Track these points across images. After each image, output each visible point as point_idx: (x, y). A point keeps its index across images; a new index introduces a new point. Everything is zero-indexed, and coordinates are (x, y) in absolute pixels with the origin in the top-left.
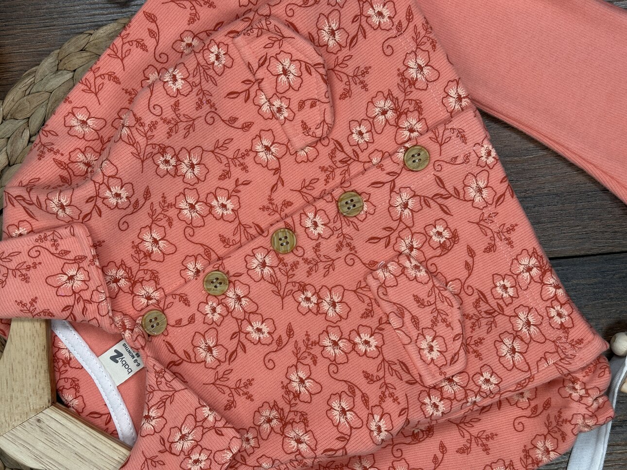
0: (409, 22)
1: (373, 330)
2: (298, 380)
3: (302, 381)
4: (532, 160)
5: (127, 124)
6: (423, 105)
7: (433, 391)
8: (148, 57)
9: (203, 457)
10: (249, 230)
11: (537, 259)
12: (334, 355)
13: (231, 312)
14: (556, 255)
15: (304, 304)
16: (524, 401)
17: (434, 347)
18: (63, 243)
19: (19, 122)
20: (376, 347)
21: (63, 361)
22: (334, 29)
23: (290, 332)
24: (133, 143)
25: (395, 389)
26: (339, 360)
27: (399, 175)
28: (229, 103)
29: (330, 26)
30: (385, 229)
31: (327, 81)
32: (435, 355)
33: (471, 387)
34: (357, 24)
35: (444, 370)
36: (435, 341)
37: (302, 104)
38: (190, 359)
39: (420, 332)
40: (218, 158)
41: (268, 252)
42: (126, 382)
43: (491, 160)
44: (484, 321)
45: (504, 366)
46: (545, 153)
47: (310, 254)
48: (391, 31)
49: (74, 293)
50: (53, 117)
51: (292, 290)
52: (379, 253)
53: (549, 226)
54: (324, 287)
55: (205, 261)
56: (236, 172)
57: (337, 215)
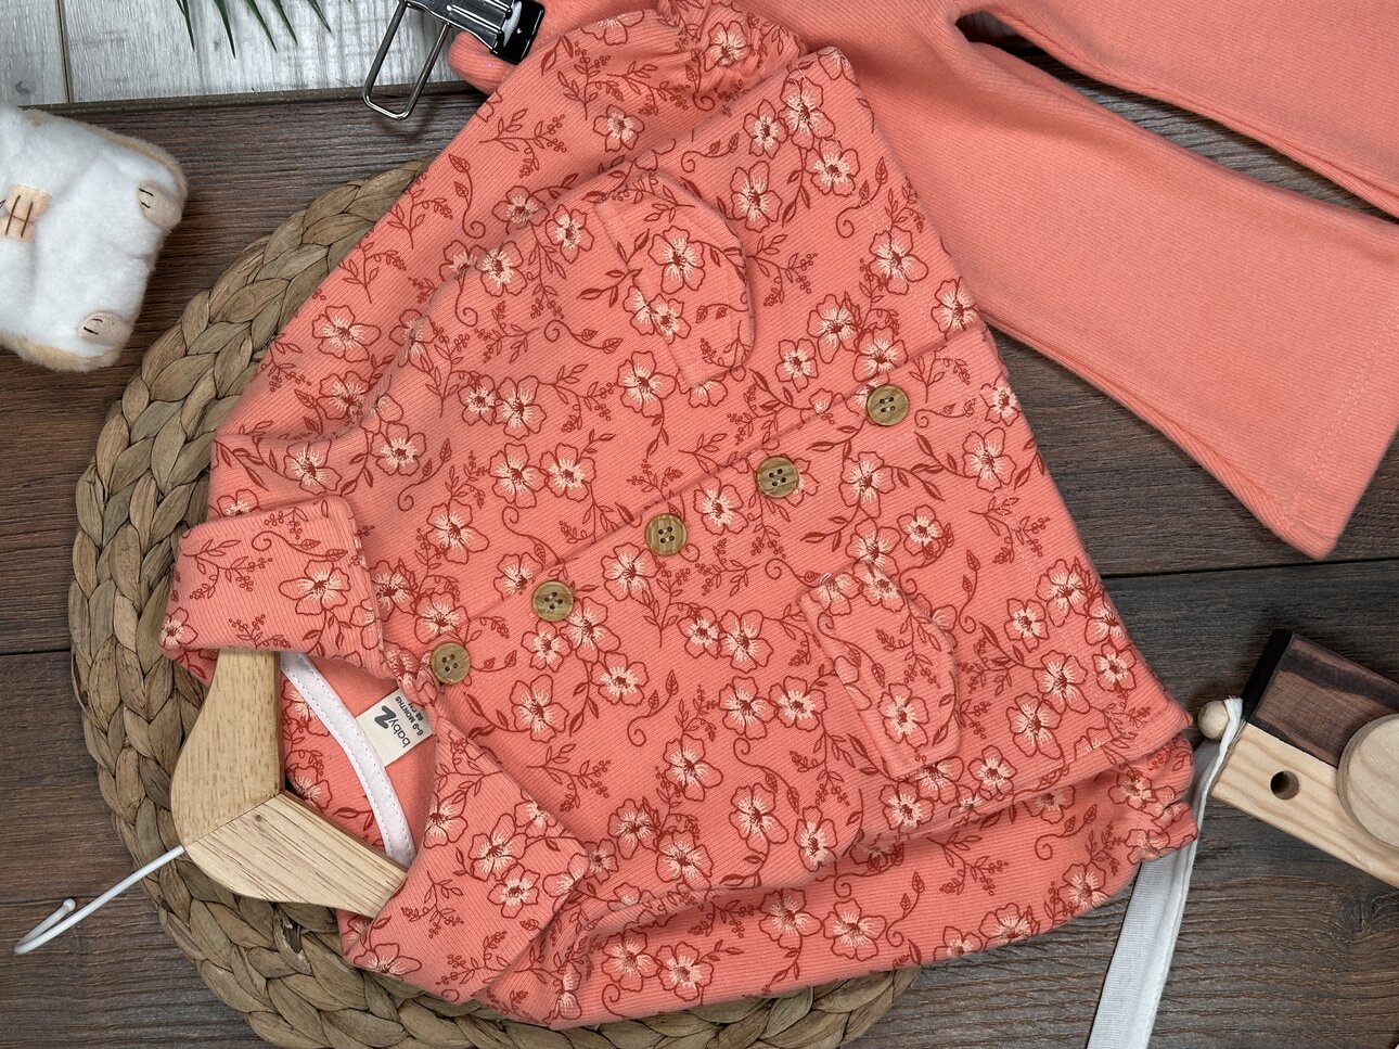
0: (881, 184)
1: (809, 685)
2: (683, 765)
3: (690, 766)
4: (1076, 413)
5: (419, 338)
6: (900, 319)
7: (903, 786)
8: (452, 228)
9: (526, 884)
10: (610, 516)
11: (1080, 576)
12: (743, 724)
13: (576, 650)
14: (1114, 572)
15: (697, 640)
16: (1053, 810)
17: (908, 715)
18: (309, 528)
19: (235, 328)
20: (813, 712)
21: (298, 722)
22: (759, 192)
23: (672, 685)
24: (430, 370)
25: (843, 781)
26: (751, 733)
27: (858, 431)
28: (585, 306)
29: (752, 188)
30: (832, 519)
31: (745, 276)
32: (909, 727)
33: (967, 782)
34: (796, 185)
35: (922, 752)
36: (909, 706)
37: (702, 313)
38: (507, 724)
39: (886, 690)
40: (562, 396)
41: (640, 553)
42: (399, 759)
43: (1008, 412)
44: (991, 676)
45: (1021, 750)
46: (1099, 402)
47: (709, 558)
48: (851, 198)
49: (324, 609)
50: (295, 321)
51: (677, 617)
52: (822, 559)
53: (1103, 522)
54: (729, 613)
55: (535, 564)
56: (591, 420)
57: (754, 495)
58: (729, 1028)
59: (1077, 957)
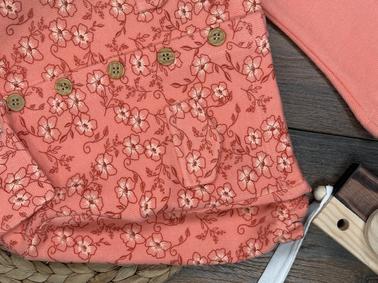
1: (160, 143)
2: (102, 164)
3: (105, 165)
4: (293, 61)
6: (230, 3)
7: (189, 191)
9: (25, 198)
10: (95, 58)
11: (279, 124)
12: (130, 153)
13: (70, 109)
14: (293, 127)
15: (120, 116)
16: (248, 215)
17: (197, 163)
20: (159, 154)
23: (106, 132)
25: (164, 183)
26: (132, 157)
27: (203, 45)
30: (185, 79)
32: (196, 168)
33: (215, 195)
35: (199, 179)
36: (199, 160)
38: (34, 133)
39: (191, 151)
40: (85, 4)
41: (104, 75)
43: (265, 50)
44: (234, 156)
45: (240, 187)
46: (302, 57)
47: (131, 84)
51: (114, 105)
52: (177, 94)
53: (294, 106)
54: (136, 108)
55: (60, 71)
56: (96, 17)
57: (155, 62)
58: (100, 274)
59: (245, 276)
